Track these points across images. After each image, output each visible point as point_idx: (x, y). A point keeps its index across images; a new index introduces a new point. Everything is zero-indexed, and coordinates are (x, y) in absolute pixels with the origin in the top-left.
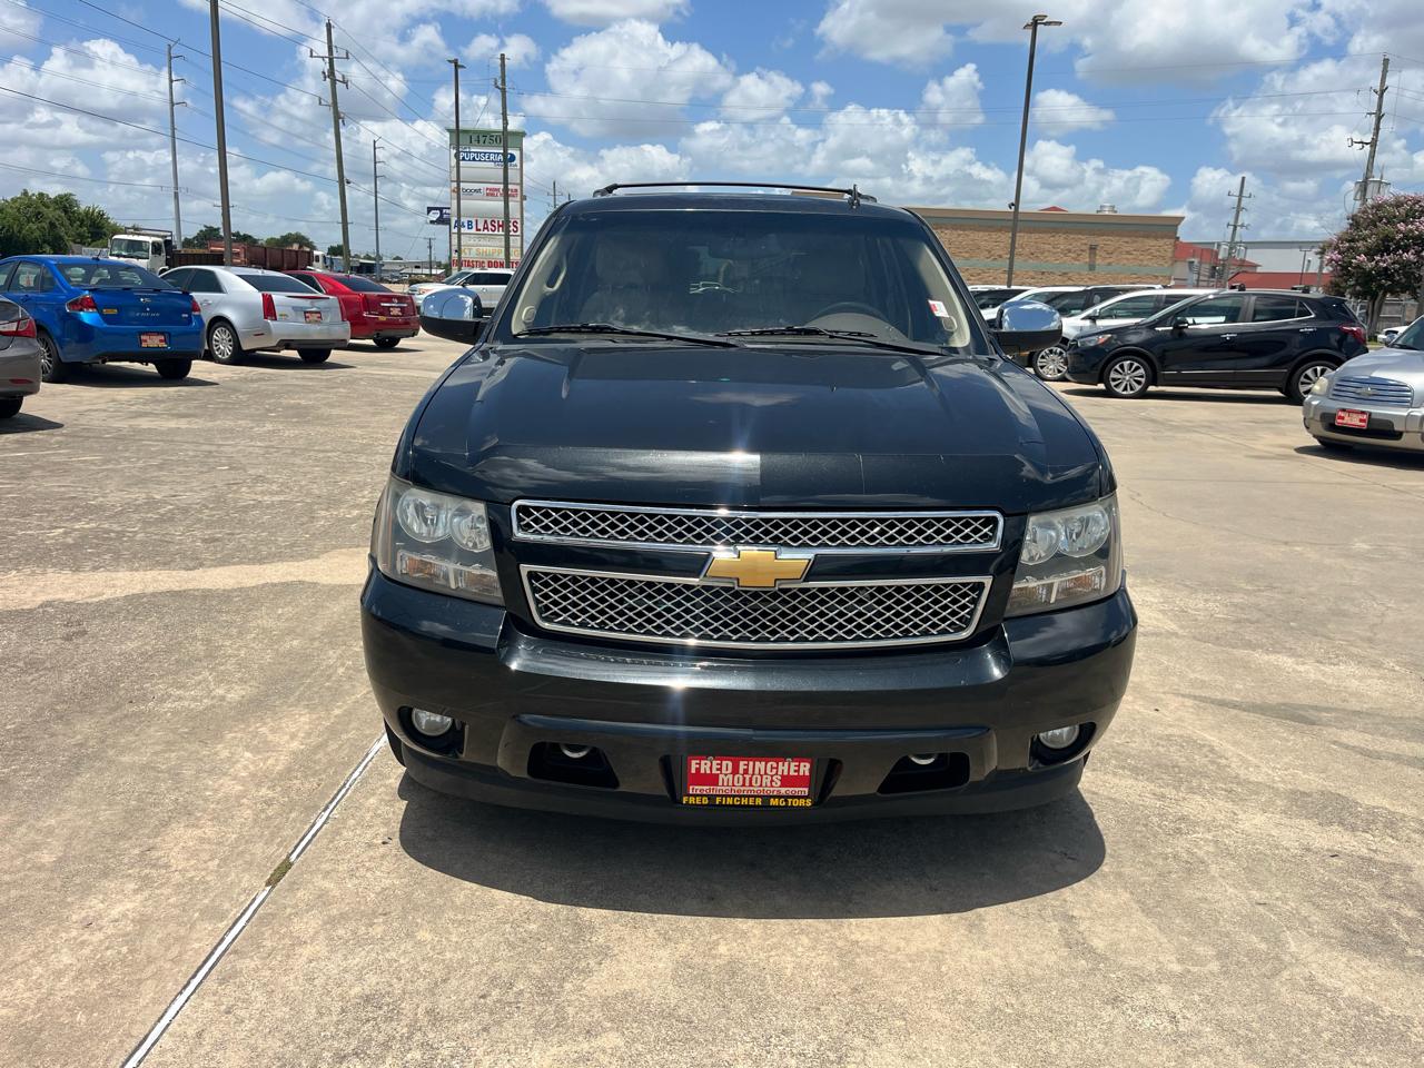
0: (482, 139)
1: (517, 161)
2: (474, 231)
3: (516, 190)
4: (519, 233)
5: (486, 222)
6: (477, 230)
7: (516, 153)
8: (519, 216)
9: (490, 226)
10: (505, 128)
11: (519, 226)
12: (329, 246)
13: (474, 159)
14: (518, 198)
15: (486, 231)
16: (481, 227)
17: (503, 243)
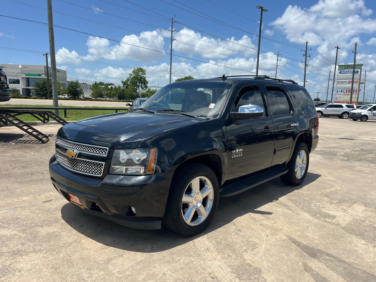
0: (348, 67)
1: (359, 73)
2: (343, 93)
3: (358, 81)
4: (357, 93)
5: (347, 90)
6: (344, 93)
7: (359, 70)
8: (358, 88)
9: (348, 92)
10: (355, 64)
11: (357, 91)
12: (314, 98)
13: (345, 73)
14: (358, 83)
15: (346, 93)
16: (345, 92)
17: (350, 96)
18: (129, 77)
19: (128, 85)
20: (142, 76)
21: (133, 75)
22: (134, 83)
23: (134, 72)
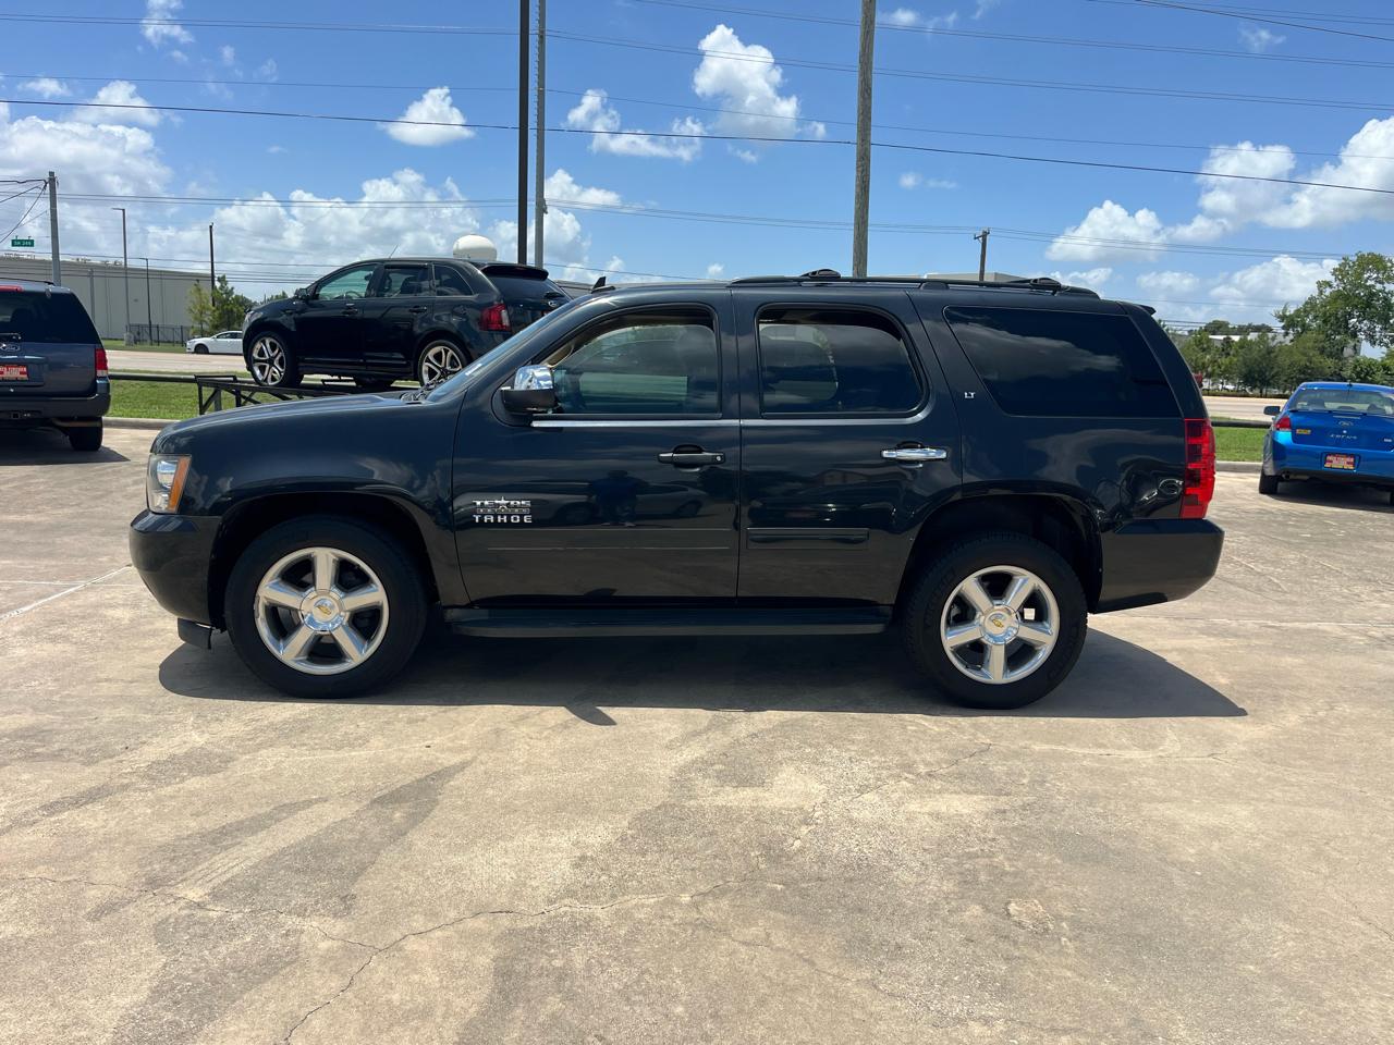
18: (1316, 294)
19: (1305, 328)
20: (1379, 287)
21: (1335, 284)
22: (1333, 320)
23: (1339, 272)
